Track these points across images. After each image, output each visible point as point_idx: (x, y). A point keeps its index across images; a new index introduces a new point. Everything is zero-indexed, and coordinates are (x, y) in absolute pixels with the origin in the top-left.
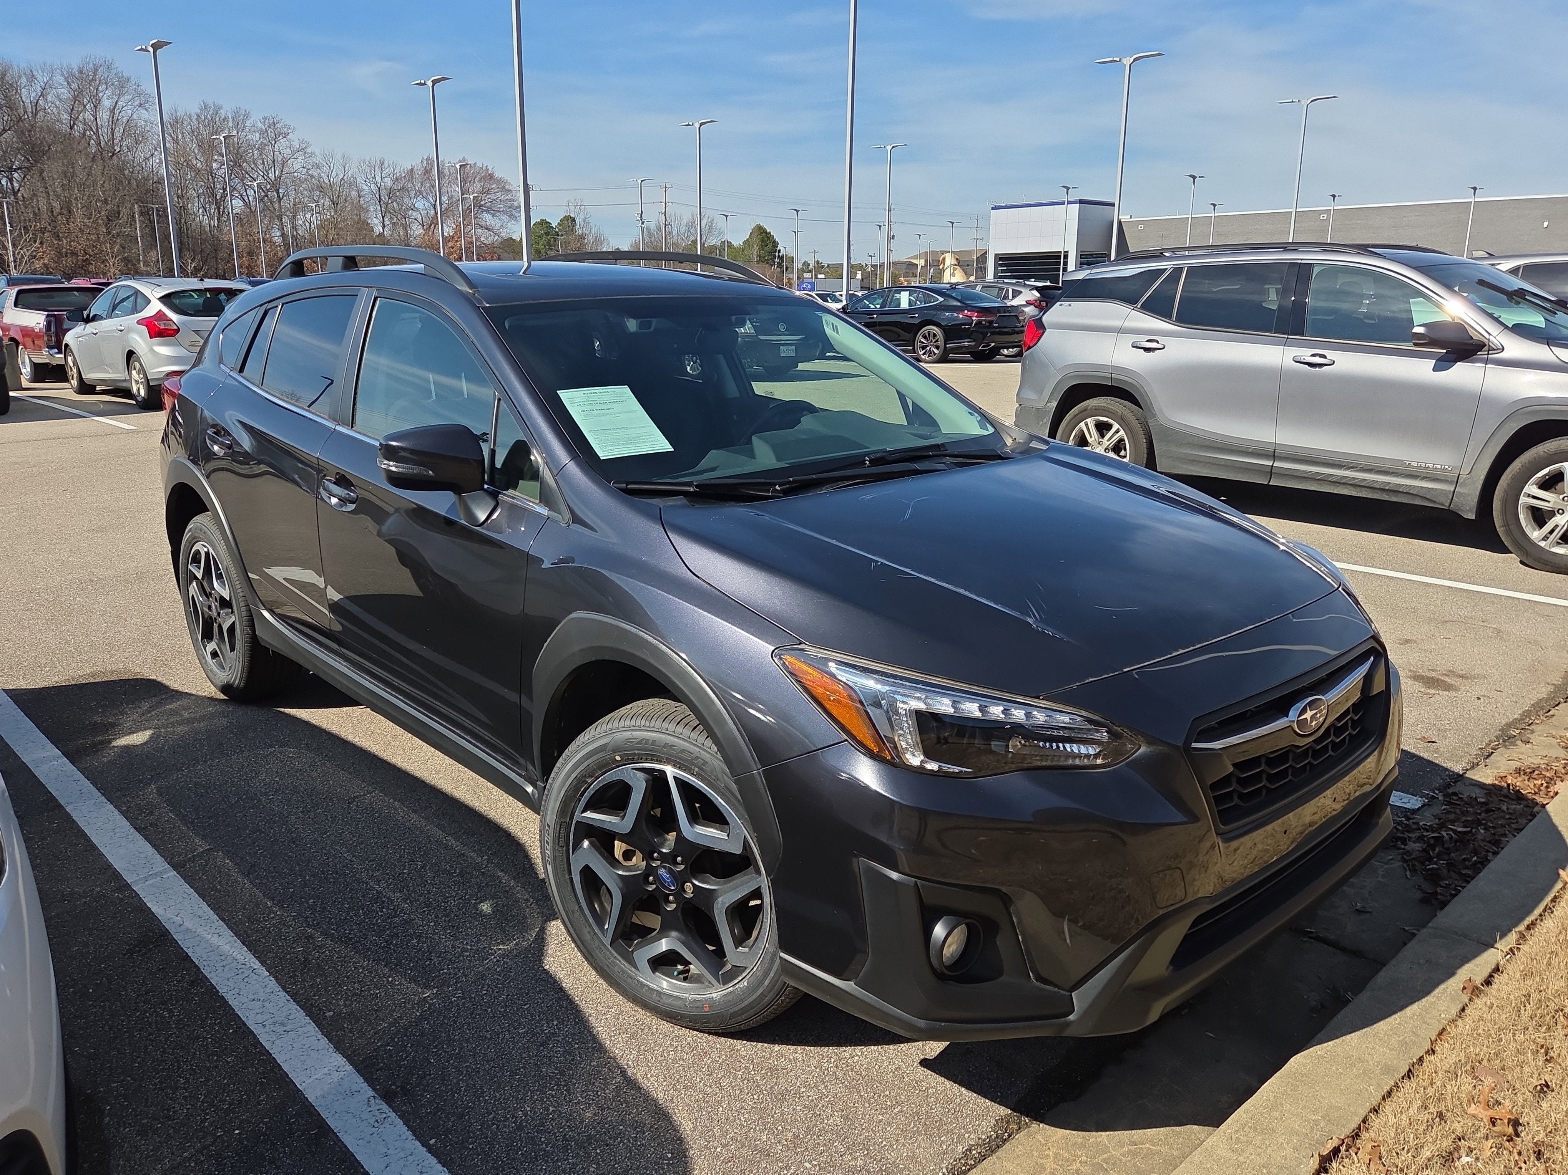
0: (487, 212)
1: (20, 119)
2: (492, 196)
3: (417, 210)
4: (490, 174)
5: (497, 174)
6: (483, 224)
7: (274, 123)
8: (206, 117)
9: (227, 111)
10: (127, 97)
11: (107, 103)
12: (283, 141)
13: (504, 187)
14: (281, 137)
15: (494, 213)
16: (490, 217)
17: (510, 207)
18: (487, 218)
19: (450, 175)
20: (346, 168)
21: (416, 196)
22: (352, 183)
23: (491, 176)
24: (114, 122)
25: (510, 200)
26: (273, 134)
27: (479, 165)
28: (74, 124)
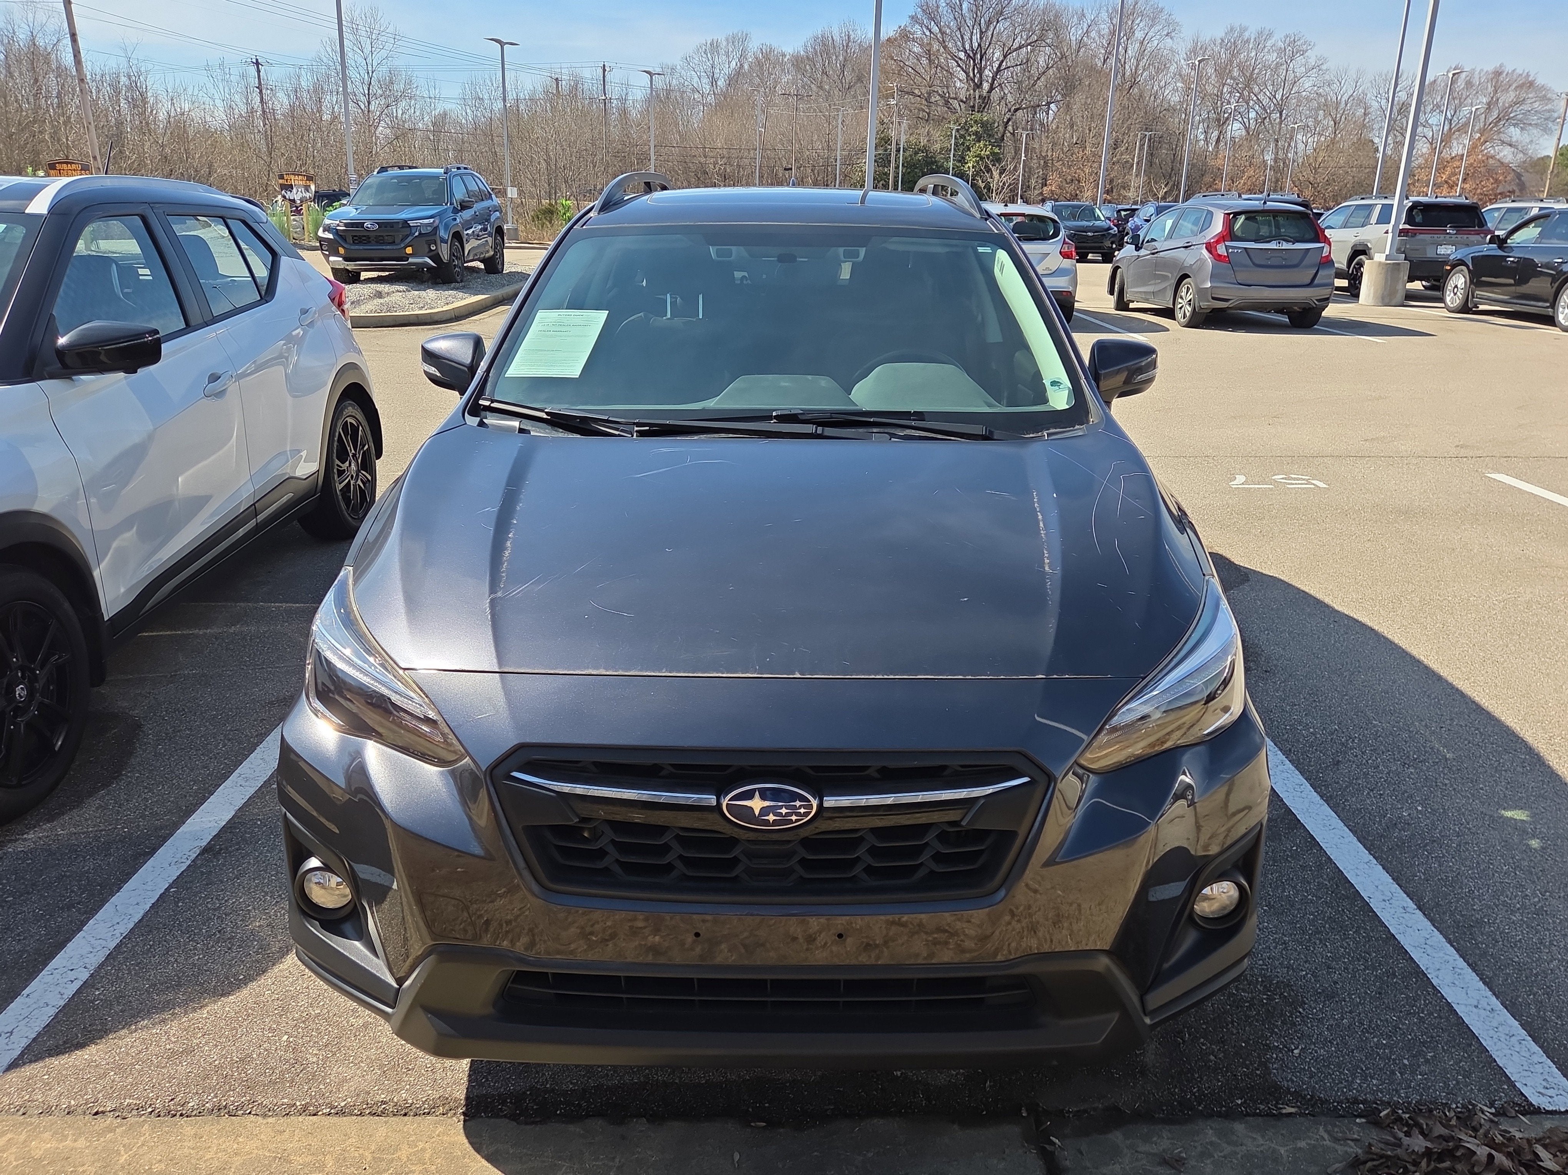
0: (1515, 125)
1: (1063, 56)
2: (1526, 107)
3: (1431, 126)
4: (1529, 82)
5: (1540, 81)
6: (1507, 139)
7: (1294, 40)
8: (1229, 41)
9: (1251, 33)
10: (1157, 28)
11: (1139, 35)
12: (1300, 59)
13: (1545, 96)
14: (1298, 55)
15: (1523, 124)
16: (1518, 130)
17: (1546, 119)
18: (1514, 133)
19: (1479, 85)
20: (1358, 84)
21: (1432, 111)
22: (1361, 102)
23: (1531, 84)
24: (1142, 53)
25: (1549, 111)
26: (1291, 52)
27: (1519, 71)
28: (1108, 57)
